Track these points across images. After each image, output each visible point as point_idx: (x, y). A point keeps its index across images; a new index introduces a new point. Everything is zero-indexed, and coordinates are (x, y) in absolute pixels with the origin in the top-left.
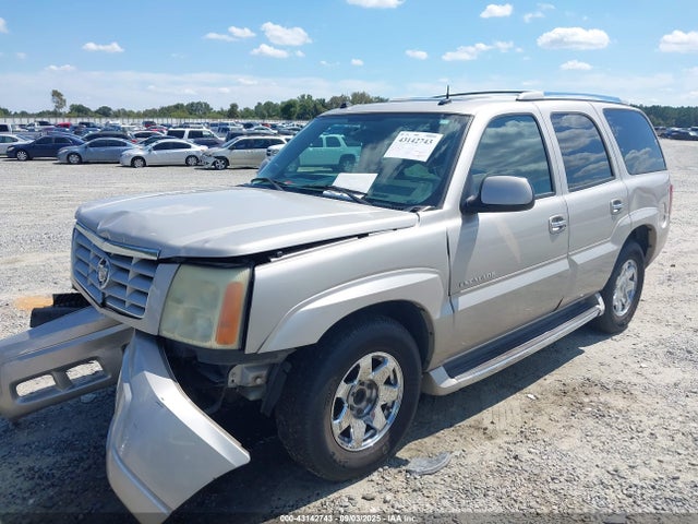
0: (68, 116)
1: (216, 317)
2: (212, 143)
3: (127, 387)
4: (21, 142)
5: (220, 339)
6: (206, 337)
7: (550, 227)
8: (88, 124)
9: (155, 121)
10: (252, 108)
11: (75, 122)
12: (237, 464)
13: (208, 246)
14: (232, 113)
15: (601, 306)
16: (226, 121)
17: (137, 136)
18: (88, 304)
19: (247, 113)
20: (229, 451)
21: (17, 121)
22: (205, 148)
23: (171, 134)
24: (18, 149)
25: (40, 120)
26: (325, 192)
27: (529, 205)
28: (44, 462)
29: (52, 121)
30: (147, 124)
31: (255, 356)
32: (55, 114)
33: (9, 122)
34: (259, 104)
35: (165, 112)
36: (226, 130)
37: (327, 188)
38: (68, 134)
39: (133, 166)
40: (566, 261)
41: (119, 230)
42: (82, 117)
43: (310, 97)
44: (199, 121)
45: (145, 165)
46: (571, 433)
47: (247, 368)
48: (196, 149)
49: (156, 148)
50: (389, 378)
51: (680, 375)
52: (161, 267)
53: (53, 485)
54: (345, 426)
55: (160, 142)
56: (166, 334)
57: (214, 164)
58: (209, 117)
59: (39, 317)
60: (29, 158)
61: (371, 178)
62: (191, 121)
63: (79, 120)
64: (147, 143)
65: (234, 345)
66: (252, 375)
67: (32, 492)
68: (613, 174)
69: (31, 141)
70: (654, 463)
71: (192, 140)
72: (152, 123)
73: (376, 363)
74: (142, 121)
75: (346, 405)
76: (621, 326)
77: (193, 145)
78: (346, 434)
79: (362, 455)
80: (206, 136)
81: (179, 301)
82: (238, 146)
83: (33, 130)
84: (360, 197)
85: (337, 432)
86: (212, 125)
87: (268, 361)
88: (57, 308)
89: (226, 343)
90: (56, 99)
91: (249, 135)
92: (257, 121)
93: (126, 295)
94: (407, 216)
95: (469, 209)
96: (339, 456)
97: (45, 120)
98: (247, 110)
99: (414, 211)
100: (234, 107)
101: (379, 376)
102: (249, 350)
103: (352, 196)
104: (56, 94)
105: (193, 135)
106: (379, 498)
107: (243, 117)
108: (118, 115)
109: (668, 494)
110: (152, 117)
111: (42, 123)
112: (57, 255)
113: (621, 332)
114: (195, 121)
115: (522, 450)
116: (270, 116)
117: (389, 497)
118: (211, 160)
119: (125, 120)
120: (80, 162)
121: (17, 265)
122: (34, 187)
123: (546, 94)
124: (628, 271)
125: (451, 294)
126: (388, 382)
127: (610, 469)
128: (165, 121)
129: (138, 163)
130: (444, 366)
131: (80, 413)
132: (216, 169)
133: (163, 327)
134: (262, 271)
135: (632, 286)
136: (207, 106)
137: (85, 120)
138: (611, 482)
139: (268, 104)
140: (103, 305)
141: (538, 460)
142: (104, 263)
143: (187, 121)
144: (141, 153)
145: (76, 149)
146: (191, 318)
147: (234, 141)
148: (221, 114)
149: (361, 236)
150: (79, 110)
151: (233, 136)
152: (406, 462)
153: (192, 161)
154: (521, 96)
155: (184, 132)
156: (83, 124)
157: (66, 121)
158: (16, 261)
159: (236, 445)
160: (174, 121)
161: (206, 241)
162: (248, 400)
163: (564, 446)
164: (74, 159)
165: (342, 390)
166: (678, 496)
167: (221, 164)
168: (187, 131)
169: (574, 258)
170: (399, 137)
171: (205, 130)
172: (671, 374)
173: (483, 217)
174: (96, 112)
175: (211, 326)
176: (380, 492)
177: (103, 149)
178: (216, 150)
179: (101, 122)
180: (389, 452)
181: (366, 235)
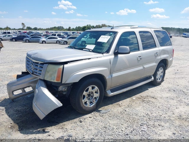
0: (26, 30)
1: (56, 75)
2: (63, 37)
3: (37, 90)
4: (14, 37)
5: (57, 80)
6: (54, 80)
7: (138, 59)
8: (31, 32)
9: (49, 31)
10: (75, 28)
11: (28, 31)
12: (59, 106)
13: (54, 60)
14: (69, 29)
15: (153, 78)
16: (67, 32)
17: (44, 35)
18: (29, 74)
19: (73, 29)
20: (58, 103)
21: (13, 31)
22: (61, 39)
23: (52, 35)
24: (13, 38)
25: (19, 31)
26: (84, 49)
27: (129, 53)
28: (19, 108)
29: (22, 31)
30: (47, 32)
31: (64, 84)
32: (23, 29)
33: (10, 31)
34: (77, 27)
35: (52, 29)
36: (67, 34)
37: (84, 48)
38: (26, 34)
39: (42, 43)
40: (142, 67)
41: (36, 57)
42: (30, 30)
43: (90, 25)
44: (60, 31)
45: (45, 43)
46: (140, 106)
47: (63, 87)
48: (59, 39)
49: (48, 39)
50: (96, 91)
51: (170, 95)
52: (45, 64)
53: (21, 113)
54: (85, 101)
55: (50, 37)
56: (45, 79)
57: (64, 43)
58: (63, 30)
59: (18, 77)
60: (16, 41)
61: (94, 46)
62: (58, 31)
63: (29, 31)
64: (46, 37)
65: (60, 81)
66: (64, 88)
67: (17, 114)
68: (156, 46)
69: (16, 36)
70: (157, 113)
71: (58, 36)
72: (48, 32)
73: (93, 88)
74: (45, 31)
75: (86, 97)
76: (159, 84)
77: (58, 38)
78: (86, 103)
79: (89, 108)
80: (62, 35)
81: (48, 72)
82: (70, 38)
83: (17, 33)
84: (91, 50)
85: (83, 102)
86: (64, 33)
87: (67, 85)
88: (23, 75)
89: (58, 81)
90: (23, 25)
91: (73, 35)
92: (76, 32)
93: (37, 71)
94: (101, 55)
95: (116, 54)
96: (84, 108)
97: (20, 31)
98: (73, 28)
99: (102, 54)
100: (70, 28)
101: (94, 91)
102: (63, 82)
103: (89, 50)
104: (23, 24)
105: (58, 35)
106: (92, 117)
107: (72, 31)
108: (39, 29)
109: (158, 118)
110: (48, 30)
111: (19, 32)
112: (23, 65)
113: (159, 85)
114: (59, 31)
115: (127, 110)
116: (79, 30)
117: (94, 117)
118: (63, 42)
119: (41, 31)
120: (29, 42)
121: (13, 67)
122: (17, 48)
123: (138, 26)
124: (161, 71)
125: (111, 73)
126: (96, 92)
127: (147, 114)
128: (52, 31)
129: (44, 42)
130: (110, 90)
131: (27, 99)
132: (64, 44)
133: (45, 78)
134: (66, 66)
135: (162, 74)
136: (63, 27)
137: (30, 31)
138: (146, 116)
139: (79, 27)
140: (33, 74)
141: (130, 111)
142: (33, 64)
143: (57, 31)
144: (45, 40)
145: (28, 39)
146: (51, 76)
147: (69, 37)
148: (67, 30)
149: (89, 59)
150: (29, 28)
151: (69, 36)
152: (100, 111)
153: (58, 42)
154: (132, 27)
155: (56, 34)
156: (30, 32)
157: (25, 31)
158: (13, 66)
159: (60, 102)
160: (54, 31)
161: (54, 59)
162: (63, 94)
163: (137, 109)
164: (27, 41)
165: (85, 93)
166: (160, 119)
167: (65, 43)
168: (57, 34)
169: (144, 66)
170: (101, 37)
171: (62, 34)
172: (168, 95)
173: (119, 55)
174: (33, 29)
175: (55, 77)
176: (93, 116)
177: (35, 39)
178: (64, 39)
179: (34, 31)
180: (96, 108)
181: (90, 59)
